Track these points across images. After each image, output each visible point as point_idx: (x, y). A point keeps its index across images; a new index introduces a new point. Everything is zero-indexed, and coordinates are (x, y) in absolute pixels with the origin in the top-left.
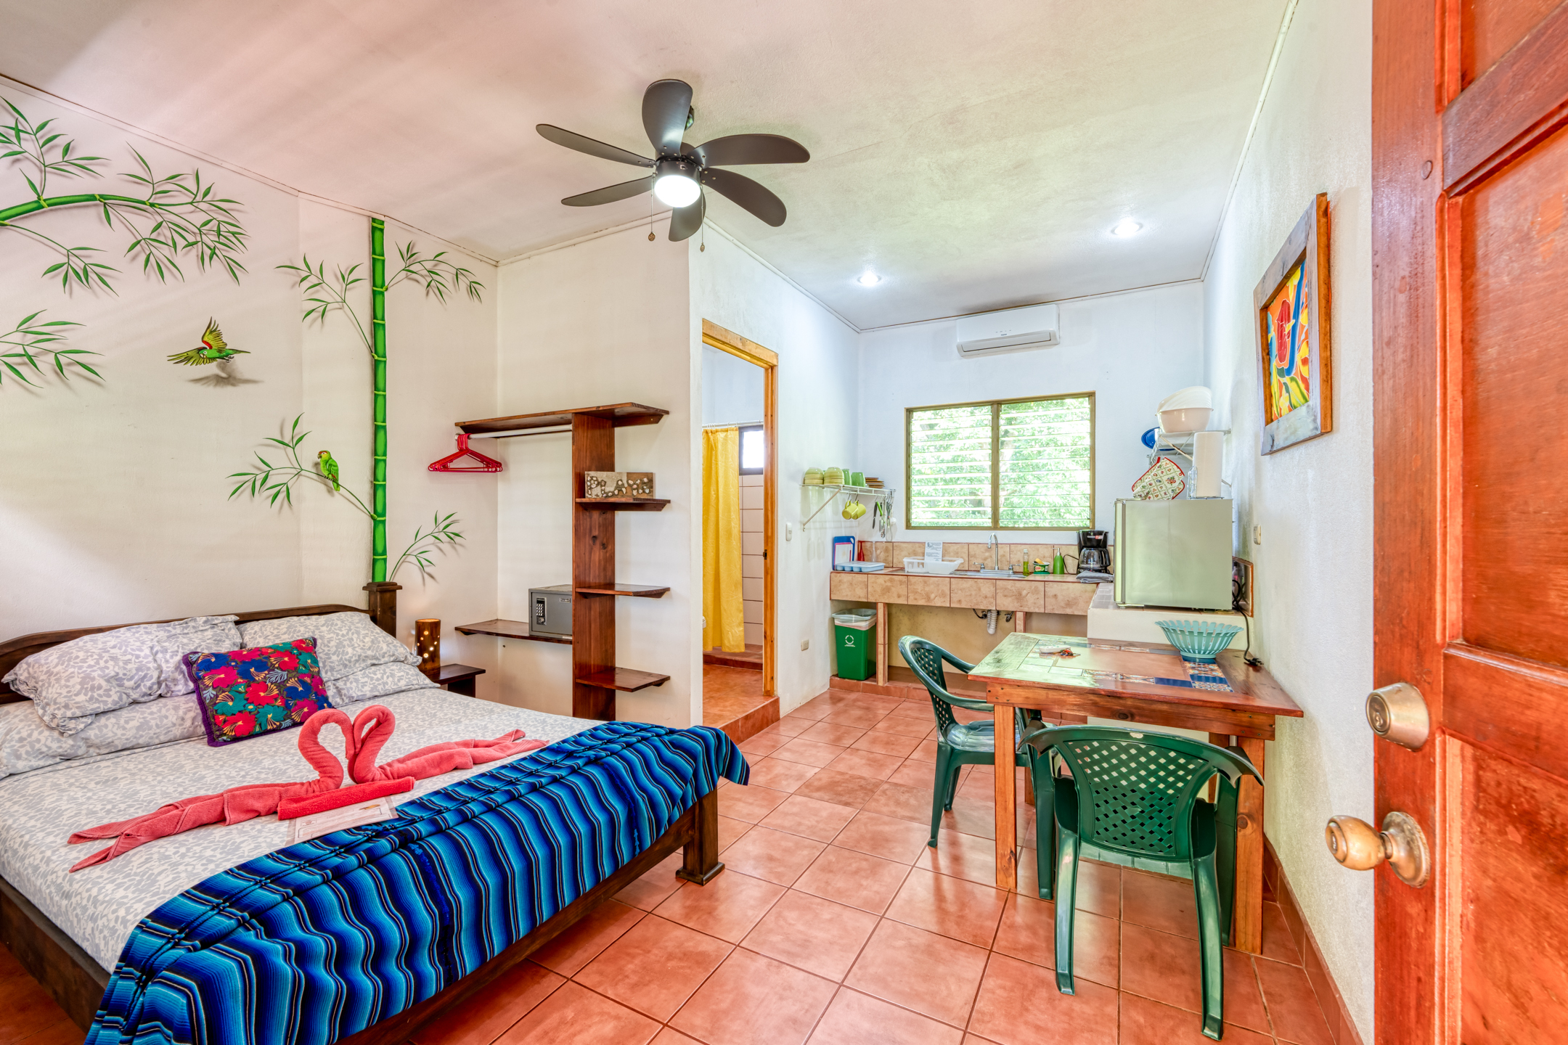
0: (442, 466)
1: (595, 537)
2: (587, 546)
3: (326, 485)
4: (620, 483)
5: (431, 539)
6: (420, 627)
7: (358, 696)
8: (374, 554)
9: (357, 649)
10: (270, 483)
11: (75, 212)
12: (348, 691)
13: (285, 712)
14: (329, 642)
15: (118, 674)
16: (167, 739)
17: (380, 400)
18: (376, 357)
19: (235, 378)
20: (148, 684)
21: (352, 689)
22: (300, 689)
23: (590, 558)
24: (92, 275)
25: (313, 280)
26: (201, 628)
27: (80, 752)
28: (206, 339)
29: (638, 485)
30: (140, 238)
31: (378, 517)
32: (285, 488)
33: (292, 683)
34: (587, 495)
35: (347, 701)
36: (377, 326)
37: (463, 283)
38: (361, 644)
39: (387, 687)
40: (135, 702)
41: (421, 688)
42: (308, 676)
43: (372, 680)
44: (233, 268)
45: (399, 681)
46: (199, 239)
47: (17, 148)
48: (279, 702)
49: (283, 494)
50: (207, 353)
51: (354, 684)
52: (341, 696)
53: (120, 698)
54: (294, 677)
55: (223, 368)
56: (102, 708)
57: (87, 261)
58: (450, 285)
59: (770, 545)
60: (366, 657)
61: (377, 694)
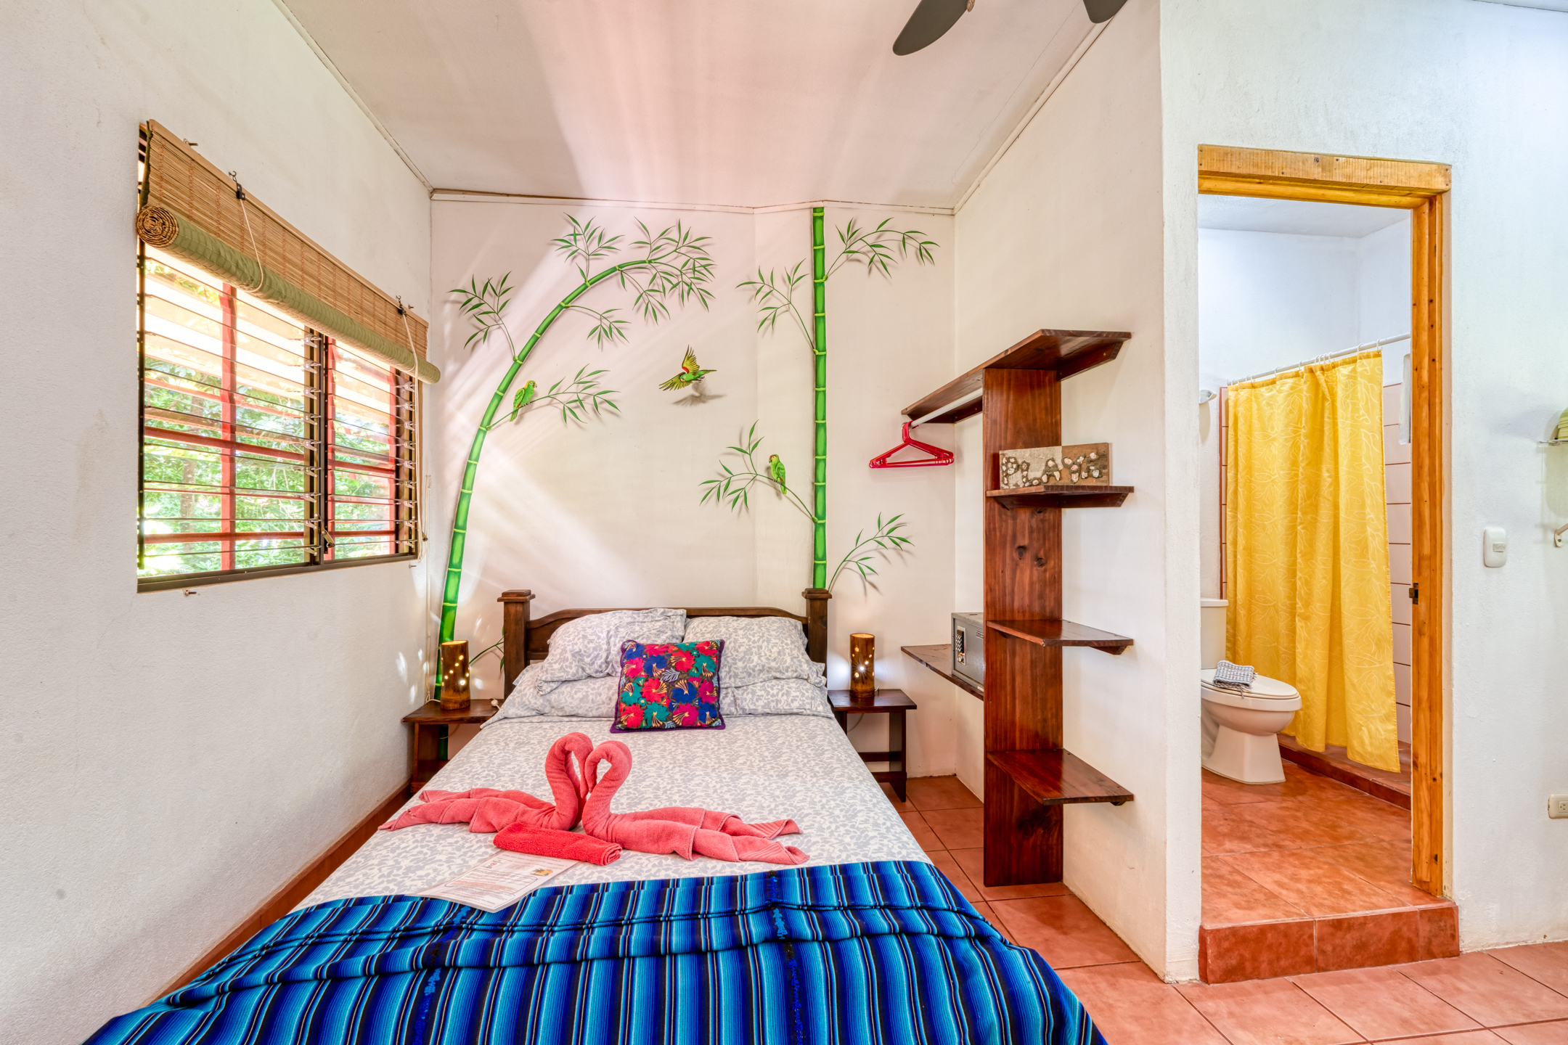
0: (881, 462)
1: (1022, 549)
2: (1008, 561)
3: (775, 488)
4: (1051, 463)
5: (873, 545)
6: (854, 641)
7: (750, 710)
8: (815, 559)
9: (762, 658)
10: (731, 489)
11: (604, 284)
12: (742, 702)
13: (668, 713)
14: (739, 647)
15: (580, 651)
16: (597, 714)
17: (821, 396)
18: (817, 353)
19: (705, 396)
20: (599, 662)
21: (746, 700)
22: (686, 692)
23: (1013, 579)
24: (614, 331)
25: (766, 289)
26: (657, 619)
27: (546, 711)
28: (685, 365)
29: (1080, 465)
30: (642, 292)
31: (818, 519)
32: (743, 493)
33: (681, 684)
34: (1002, 485)
35: (741, 712)
36: (818, 320)
37: (912, 246)
38: (768, 654)
39: (779, 705)
40: (590, 676)
41: (814, 715)
42: (698, 680)
43: (767, 695)
44: (704, 297)
45: (792, 701)
46: (680, 280)
47: (574, 248)
48: (664, 702)
49: (741, 499)
50: (685, 377)
51: (750, 696)
52: (736, 705)
53: (577, 671)
54: (684, 679)
55: (696, 388)
56: (565, 677)
57: (611, 320)
58: (895, 254)
59: (1426, 573)
60: (770, 668)
61: (768, 711)
